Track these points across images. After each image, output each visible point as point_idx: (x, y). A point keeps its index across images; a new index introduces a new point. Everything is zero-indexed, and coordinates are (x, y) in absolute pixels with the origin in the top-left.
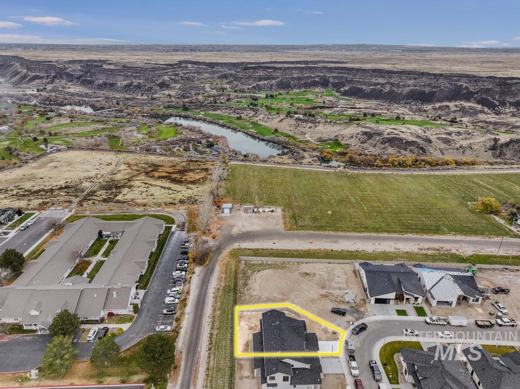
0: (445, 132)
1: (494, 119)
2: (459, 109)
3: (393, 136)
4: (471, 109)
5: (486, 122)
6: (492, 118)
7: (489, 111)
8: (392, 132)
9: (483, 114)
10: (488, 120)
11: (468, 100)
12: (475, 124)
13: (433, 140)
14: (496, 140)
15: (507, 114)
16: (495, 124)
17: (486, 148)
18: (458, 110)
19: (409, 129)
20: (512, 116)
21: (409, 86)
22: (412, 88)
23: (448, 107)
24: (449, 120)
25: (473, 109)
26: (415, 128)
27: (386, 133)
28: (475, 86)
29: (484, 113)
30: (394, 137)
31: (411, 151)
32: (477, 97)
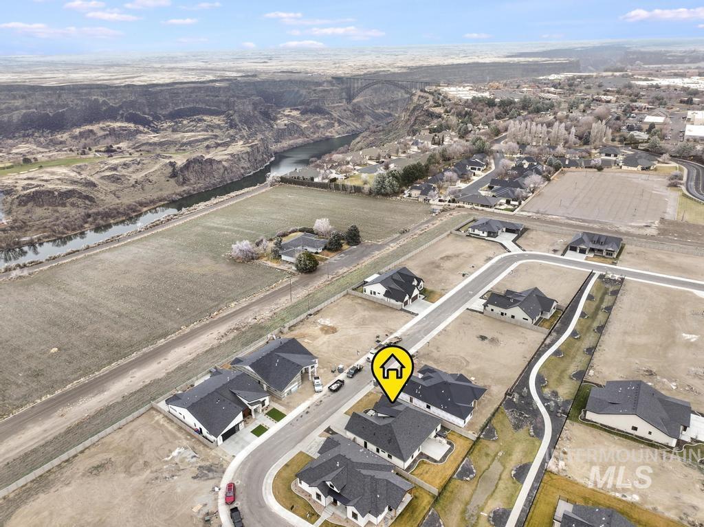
0: (107, 167)
1: (156, 139)
2: (108, 132)
3: (34, 190)
4: (123, 130)
5: (150, 144)
6: (153, 138)
7: (146, 130)
8: (28, 184)
9: (142, 135)
10: (151, 141)
11: (115, 119)
12: (138, 149)
13: (96, 182)
14: (172, 164)
15: (166, 130)
16: (161, 144)
17: (166, 177)
18: (107, 134)
19: (53, 173)
20: (173, 131)
21: (17, 109)
22: (24, 111)
23: (91, 131)
24: (103, 149)
25: (126, 130)
26: (62, 171)
27: (19, 188)
28: (114, 99)
29: (141, 132)
30: (36, 191)
31: (73, 205)
32: (123, 114)
